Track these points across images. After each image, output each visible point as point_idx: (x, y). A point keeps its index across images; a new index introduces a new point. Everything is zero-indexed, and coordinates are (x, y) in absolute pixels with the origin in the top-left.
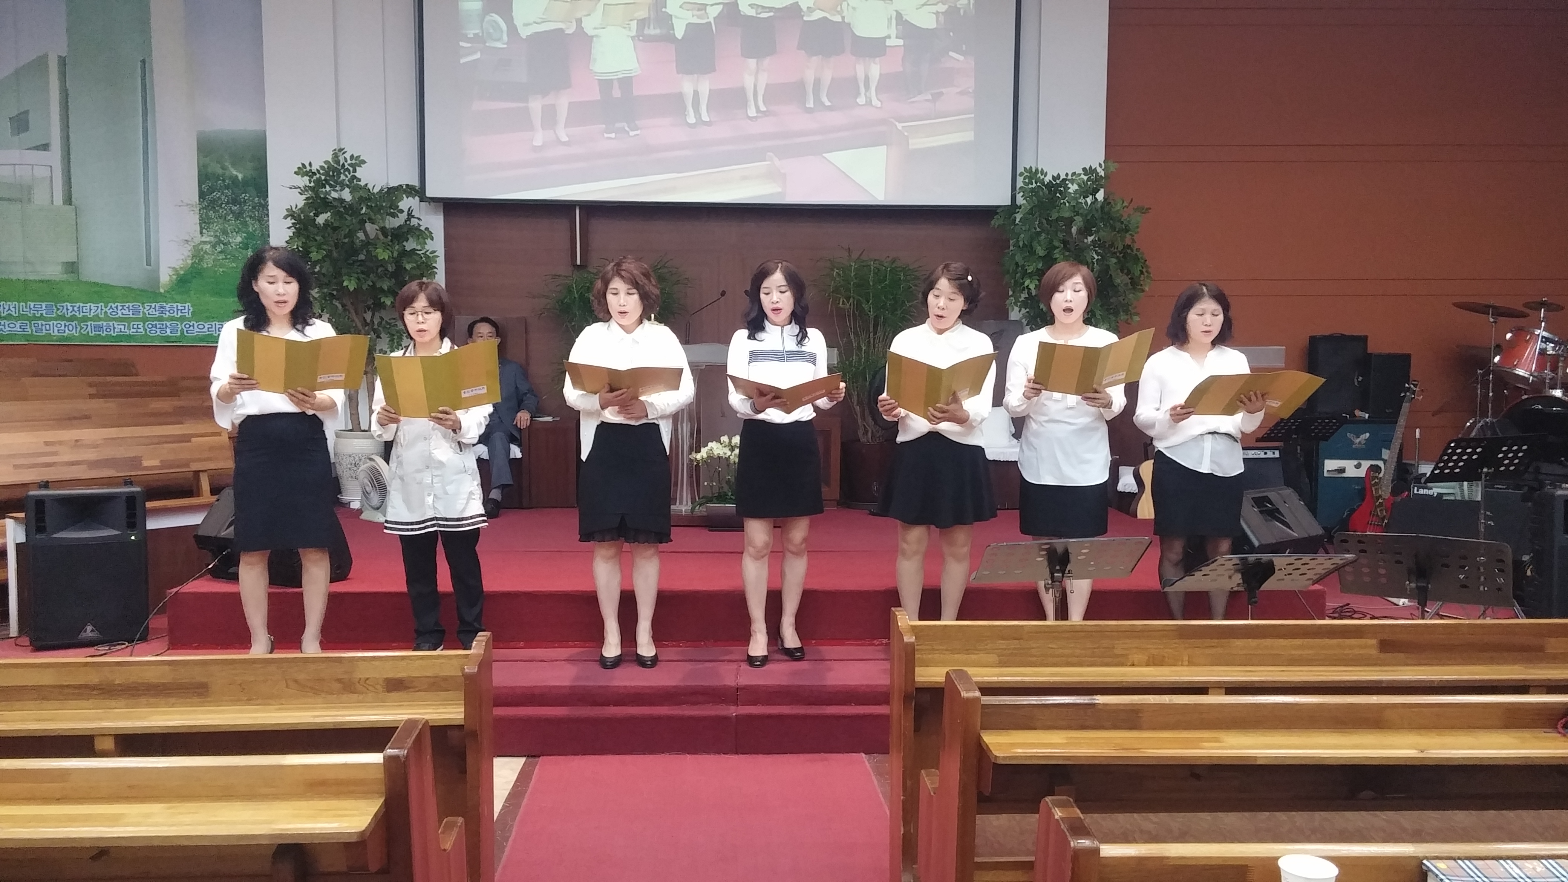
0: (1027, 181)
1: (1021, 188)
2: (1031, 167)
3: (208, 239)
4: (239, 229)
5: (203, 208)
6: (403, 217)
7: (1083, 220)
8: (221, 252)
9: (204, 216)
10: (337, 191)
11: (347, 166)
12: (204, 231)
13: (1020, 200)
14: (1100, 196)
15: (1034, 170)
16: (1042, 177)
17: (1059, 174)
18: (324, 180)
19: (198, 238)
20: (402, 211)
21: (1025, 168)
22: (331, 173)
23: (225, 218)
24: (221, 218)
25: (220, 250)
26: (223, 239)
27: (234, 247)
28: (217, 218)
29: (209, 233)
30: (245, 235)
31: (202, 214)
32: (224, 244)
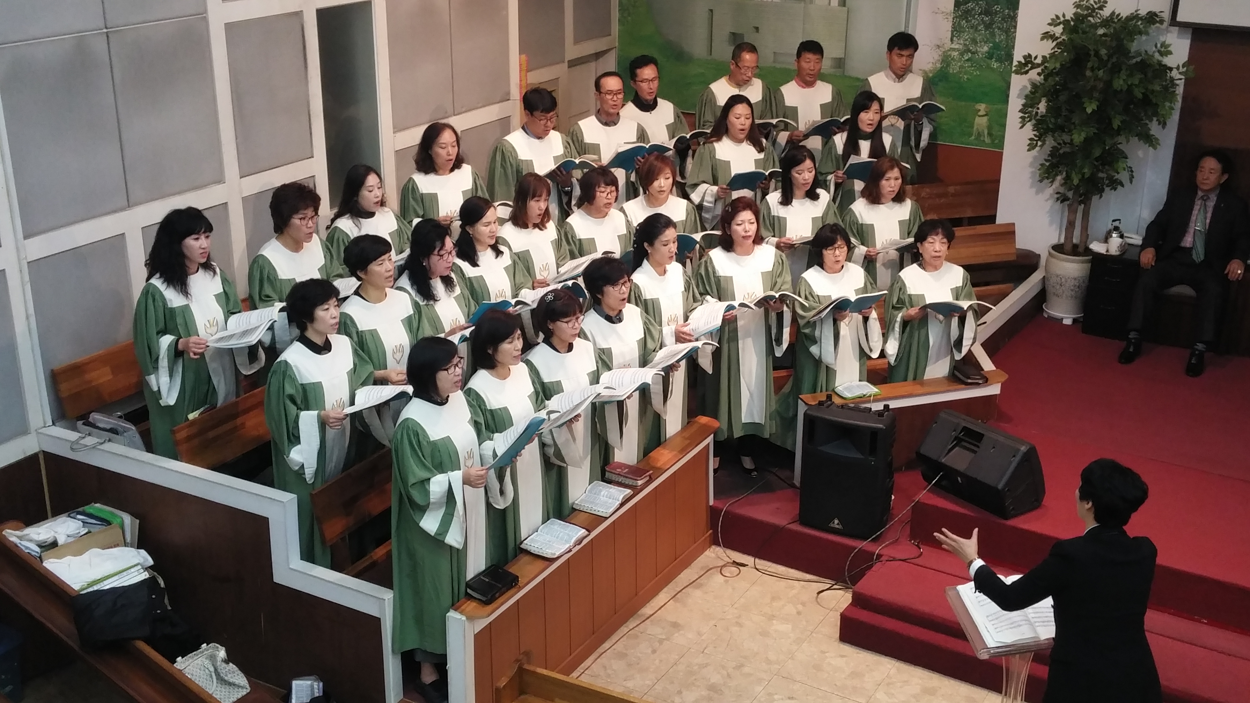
3: (957, 47)
4: (987, 39)
5: (956, 17)
8: (967, 60)
9: (956, 25)
12: (955, 38)
19: (948, 45)
23: (975, 28)
24: (972, 27)
25: (967, 58)
26: (971, 48)
27: (981, 56)
28: (968, 28)
29: (959, 42)
30: (992, 45)
31: (955, 23)
32: (972, 53)
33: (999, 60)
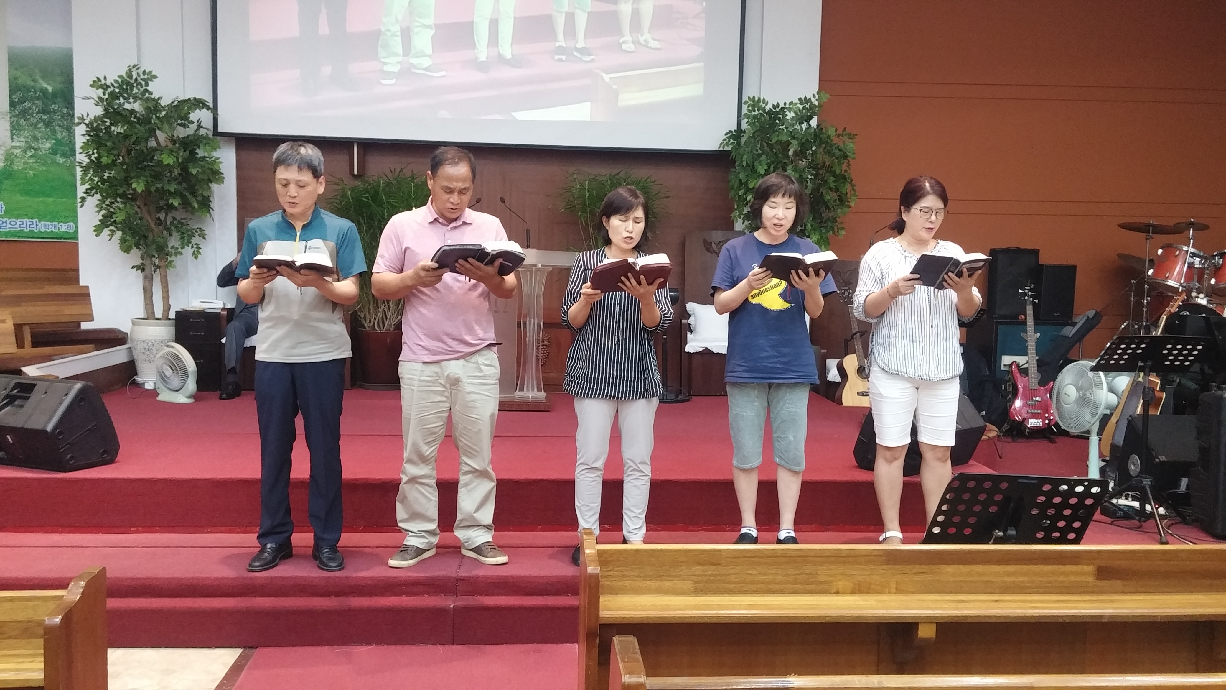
0: (750, 108)
1: (745, 114)
2: (754, 97)
3: (18, 144)
4: (49, 136)
5: (14, 116)
6: (194, 127)
7: (799, 144)
8: (31, 156)
9: (14, 123)
10: (130, 103)
11: (139, 80)
12: (15, 137)
13: (745, 126)
14: (814, 122)
15: (756, 99)
16: (764, 105)
17: (778, 103)
18: (118, 93)
19: (9, 143)
20: (192, 122)
21: (749, 97)
22: (125, 87)
23: (35, 126)
24: (32, 125)
25: (31, 154)
26: (33, 145)
27: (44, 152)
28: (28, 126)
29: (20, 139)
30: (54, 141)
31: (13, 122)
32: (34, 149)
33: (64, 155)
